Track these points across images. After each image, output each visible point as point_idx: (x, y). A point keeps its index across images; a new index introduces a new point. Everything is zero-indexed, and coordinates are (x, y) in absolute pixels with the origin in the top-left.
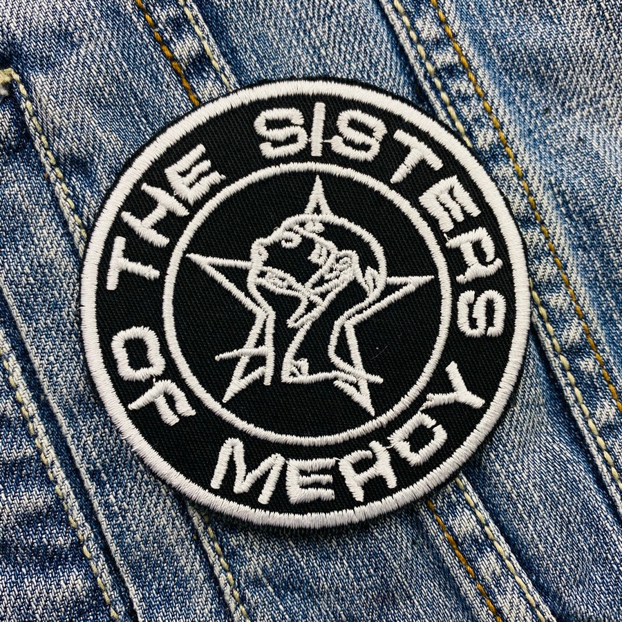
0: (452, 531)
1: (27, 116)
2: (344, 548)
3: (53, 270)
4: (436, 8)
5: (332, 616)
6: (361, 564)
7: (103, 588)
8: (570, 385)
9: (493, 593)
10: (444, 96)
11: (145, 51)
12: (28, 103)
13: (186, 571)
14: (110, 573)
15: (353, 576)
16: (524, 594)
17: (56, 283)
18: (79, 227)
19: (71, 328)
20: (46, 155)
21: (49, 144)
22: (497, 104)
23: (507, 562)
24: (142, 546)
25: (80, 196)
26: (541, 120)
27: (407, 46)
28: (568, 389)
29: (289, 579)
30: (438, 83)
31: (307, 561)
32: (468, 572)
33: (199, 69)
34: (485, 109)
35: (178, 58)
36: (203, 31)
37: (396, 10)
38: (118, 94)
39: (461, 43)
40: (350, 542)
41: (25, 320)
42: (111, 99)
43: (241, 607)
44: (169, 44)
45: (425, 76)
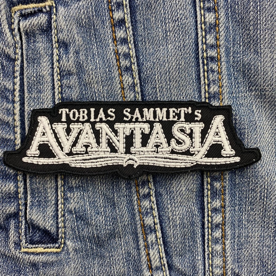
0: (144, 221)
1: (53, 21)
2: (105, 212)
3: (43, 79)
4: (217, 33)
5: (92, 234)
6: (109, 220)
7: (19, 192)
8: (208, 189)
9: (149, 248)
10: (206, 67)
11: (104, 11)
12: (55, 16)
13: (49, 198)
14: (24, 189)
15: (104, 223)
16: (160, 253)
17: (43, 84)
18: (57, 67)
19: (42, 101)
20: (55, 37)
21: (57, 33)
22: (224, 78)
23: (158, 240)
24: (38, 184)
25: (61, 56)
26: (239, 90)
27: (200, 43)
28: (206, 190)
29: (82, 215)
30: (205, 62)
31: (91, 212)
32: (144, 237)
33: (120, 25)
34: (219, 78)
35: (114, 18)
36: (127, 11)
37: (202, 28)
38: (88, 23)
39: (221, 49)
40: (108, 211)
41: (28, 92)
42: (84, 24)
43: (62, 218)
44: (113, 11)
45: (202, 57)
